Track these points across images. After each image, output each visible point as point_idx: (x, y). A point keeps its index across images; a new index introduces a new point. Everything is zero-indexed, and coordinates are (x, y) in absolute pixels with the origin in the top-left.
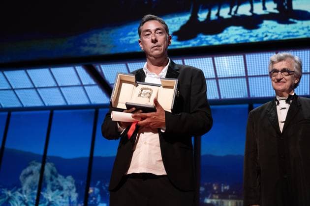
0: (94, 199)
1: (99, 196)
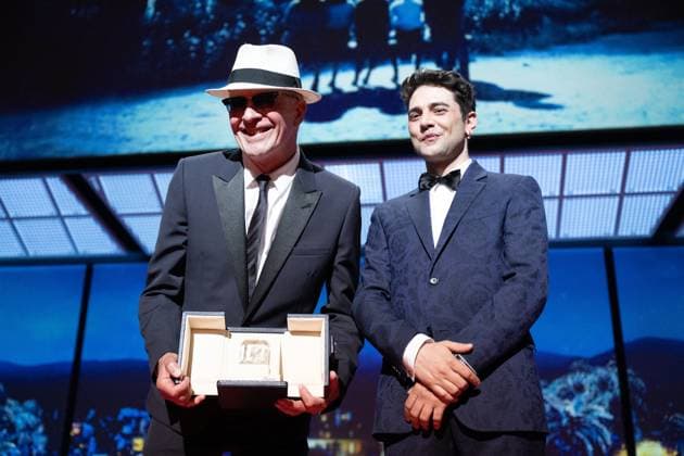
0: (81, 446)
1: (93, 439)
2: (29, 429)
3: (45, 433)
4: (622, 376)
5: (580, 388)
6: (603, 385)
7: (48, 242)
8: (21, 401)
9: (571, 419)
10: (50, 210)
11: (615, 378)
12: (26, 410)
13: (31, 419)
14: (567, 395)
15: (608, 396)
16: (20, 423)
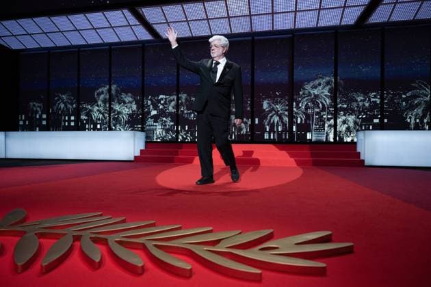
1: (151, 106)
2: (130, 102)
3: (136, 104)
4: (336, 80)
5: (320, 84)
6: (328, 83)
7: (127, 36)
8: (126, 93)
9: (315, 95)
10: (126, 23)
11: (333, 80)
12: (129, 96)
13: (130, 99)
14: (315, 87)
15: (329, 86)
16: (127, 101)
